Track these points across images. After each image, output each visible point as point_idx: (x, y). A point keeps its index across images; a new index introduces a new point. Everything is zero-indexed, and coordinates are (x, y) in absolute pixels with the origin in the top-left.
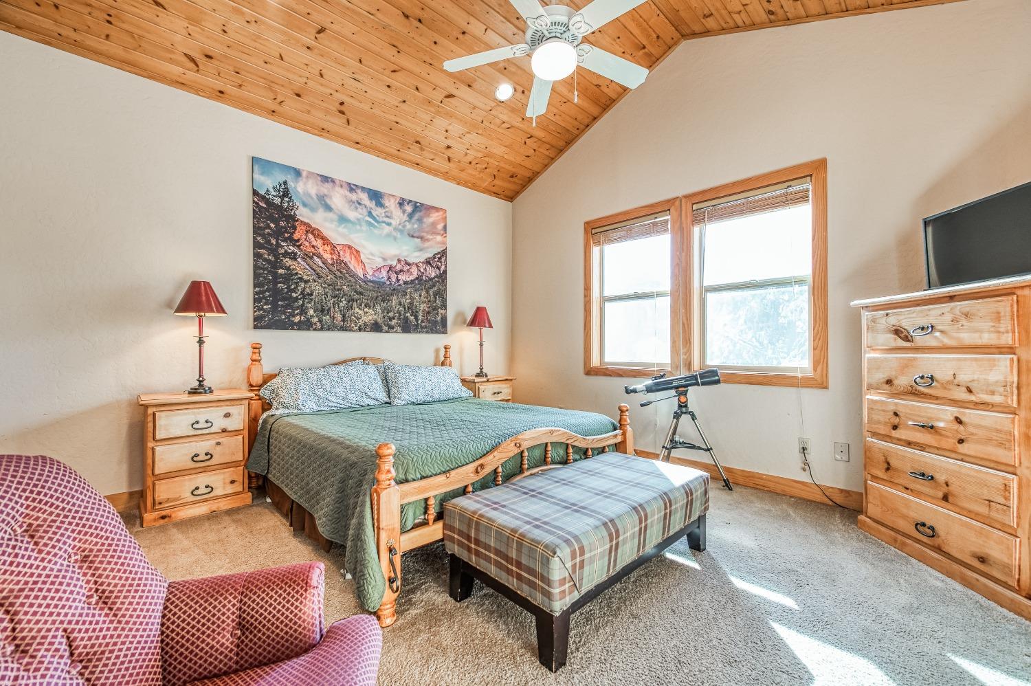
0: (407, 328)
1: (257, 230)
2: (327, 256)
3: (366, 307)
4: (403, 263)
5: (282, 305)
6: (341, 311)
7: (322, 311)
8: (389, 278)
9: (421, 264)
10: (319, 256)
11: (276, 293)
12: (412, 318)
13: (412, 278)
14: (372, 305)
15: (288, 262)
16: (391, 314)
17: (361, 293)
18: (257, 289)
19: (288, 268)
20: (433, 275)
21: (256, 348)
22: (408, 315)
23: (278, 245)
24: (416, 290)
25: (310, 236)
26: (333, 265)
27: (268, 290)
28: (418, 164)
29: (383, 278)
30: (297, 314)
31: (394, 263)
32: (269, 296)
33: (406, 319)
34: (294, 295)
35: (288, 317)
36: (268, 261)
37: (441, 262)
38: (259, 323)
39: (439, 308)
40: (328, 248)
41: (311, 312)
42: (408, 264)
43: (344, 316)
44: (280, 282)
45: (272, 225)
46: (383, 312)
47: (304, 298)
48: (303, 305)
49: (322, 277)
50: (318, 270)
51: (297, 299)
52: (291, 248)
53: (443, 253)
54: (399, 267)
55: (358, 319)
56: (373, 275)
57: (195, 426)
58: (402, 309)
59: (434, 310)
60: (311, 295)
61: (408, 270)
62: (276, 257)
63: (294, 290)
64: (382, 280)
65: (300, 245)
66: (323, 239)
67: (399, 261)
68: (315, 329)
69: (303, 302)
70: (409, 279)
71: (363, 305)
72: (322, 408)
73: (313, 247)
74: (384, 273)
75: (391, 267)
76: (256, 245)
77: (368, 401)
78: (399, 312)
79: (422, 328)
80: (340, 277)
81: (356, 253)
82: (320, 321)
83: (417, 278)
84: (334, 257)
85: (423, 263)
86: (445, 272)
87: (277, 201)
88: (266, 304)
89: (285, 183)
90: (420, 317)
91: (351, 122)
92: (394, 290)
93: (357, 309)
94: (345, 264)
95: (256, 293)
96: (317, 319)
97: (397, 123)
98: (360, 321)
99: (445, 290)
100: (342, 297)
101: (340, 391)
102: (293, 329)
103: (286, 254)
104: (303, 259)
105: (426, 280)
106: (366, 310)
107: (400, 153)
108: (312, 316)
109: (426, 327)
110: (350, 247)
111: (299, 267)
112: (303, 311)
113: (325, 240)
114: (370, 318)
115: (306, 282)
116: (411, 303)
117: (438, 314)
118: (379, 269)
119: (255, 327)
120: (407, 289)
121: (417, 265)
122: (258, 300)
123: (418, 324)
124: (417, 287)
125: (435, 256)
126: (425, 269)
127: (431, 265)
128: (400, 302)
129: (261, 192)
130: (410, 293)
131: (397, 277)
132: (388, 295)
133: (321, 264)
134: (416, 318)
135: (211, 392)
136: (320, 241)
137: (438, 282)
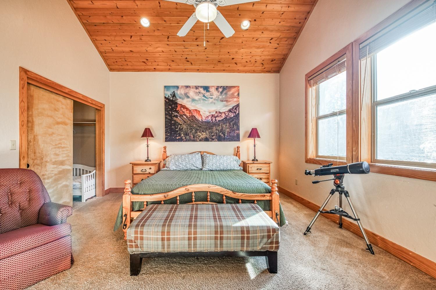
0: (220, 139)
1: (166, 110)
2: (188, 115)
3: (202, 132)
4: (218, 113)
5: (173, 134)
6: (193, 134)
7: (186, 134)
8: (212, 120)
9: (226, 112)
10: (185, 115)
11: (171, 129)
12: (222, 135)
13: (222, 118)
14: (205, 131)
15: (175, 118)
16: (213, 134)
17: (200, 127)
18: (166, 129)
19: (175, 121)
20: (232, 116)
21: (165, 148)
22: (221, 134)
23: (172, 113)
24: (224, 124)
25: (182, 108)
26: (190, 117)
27: (169, 129)
28: (224, 70)
29: (209, 120)
30: (178, 136)
31: (214, 113)
32: (169, 131)
33: (220, 136)
34: (177, 130)
35: (175, 137)
36: (169, 119)
37: (236, 110)
38: (167, 140)
40: (188, 112)
41: (182, 135)
42: (220, 113)
43: (194, 136)
44: (172, 126)
45: (170, 107)
46: (209, 134)
47: (180, 130)
48: (180, 133)
49: (186, 122)
50: (185, 120)
51: (178, 131)
52: (176, 114)
53: (238, 106)
54: (216, 115)
55: (199, 137)
56: (205, 119)
57: (142, 171)
58: (217, 132)
59: (233, 131)
60: (182, 129)
61: (220, 116)
62: (171, 118)
63: (177, 128)
64: (209, 121)
65: (179, 112)
66: (186, 109)
67: (216, 112)
68: (184, 141)
69: (180, 132)
70: (221, 119)
72: (177, 169)
73: (183, 112)
74: (210, 118)
75: (213, 115)
76: (166, 114)
77: (193, 168)
78: (216, 133)
79: (227, 139)
80: (192, 122)
81: (198, 111)
82: (185, 138)
83: (224, 118)
84: (190, 114)
85: (227, 111)
86: (239, 114)
87: (171, 99)
88: (168, 133)
89: (174, 92)
90: (226, 135)
91: (192, 63)
92: (214, 124)
93: (199, 133)
94: (195, 117)
96: (184, 138)
97: (208, 57)
99: (239, 122)
100: (193, 129)
101: (184, 163)
102: (176, 141)
103: (174, 116)
104: (180, 117)
105: (229, 118)
106: (202, 133)
107: (215, 68)
108: (183, 137)
109: (229, 139)
110: (196, 110)
111: (179, 120)
112: (180, 135)
113: (187, 109)
114: (204, 136)
115: (181, 125)
116: (222, 129)
117: (235, 133)
118: (208, 117)
119: (165, 141)
120: (220, 123)
121: (225, 113)
122: (166, 132)
123: (225, 137)
124: (225, 122)
125: (233, 107)
126: (228, 114)
127: (231, 112)
128: (217, 129)
129: (167, 97)
130: (221, 125)
131: (215, 119)
132: (211, 126)
133: (186, 118)
134: (224, 135)
135: (150, 161)
136: (185, 110)
137: (235, 118)
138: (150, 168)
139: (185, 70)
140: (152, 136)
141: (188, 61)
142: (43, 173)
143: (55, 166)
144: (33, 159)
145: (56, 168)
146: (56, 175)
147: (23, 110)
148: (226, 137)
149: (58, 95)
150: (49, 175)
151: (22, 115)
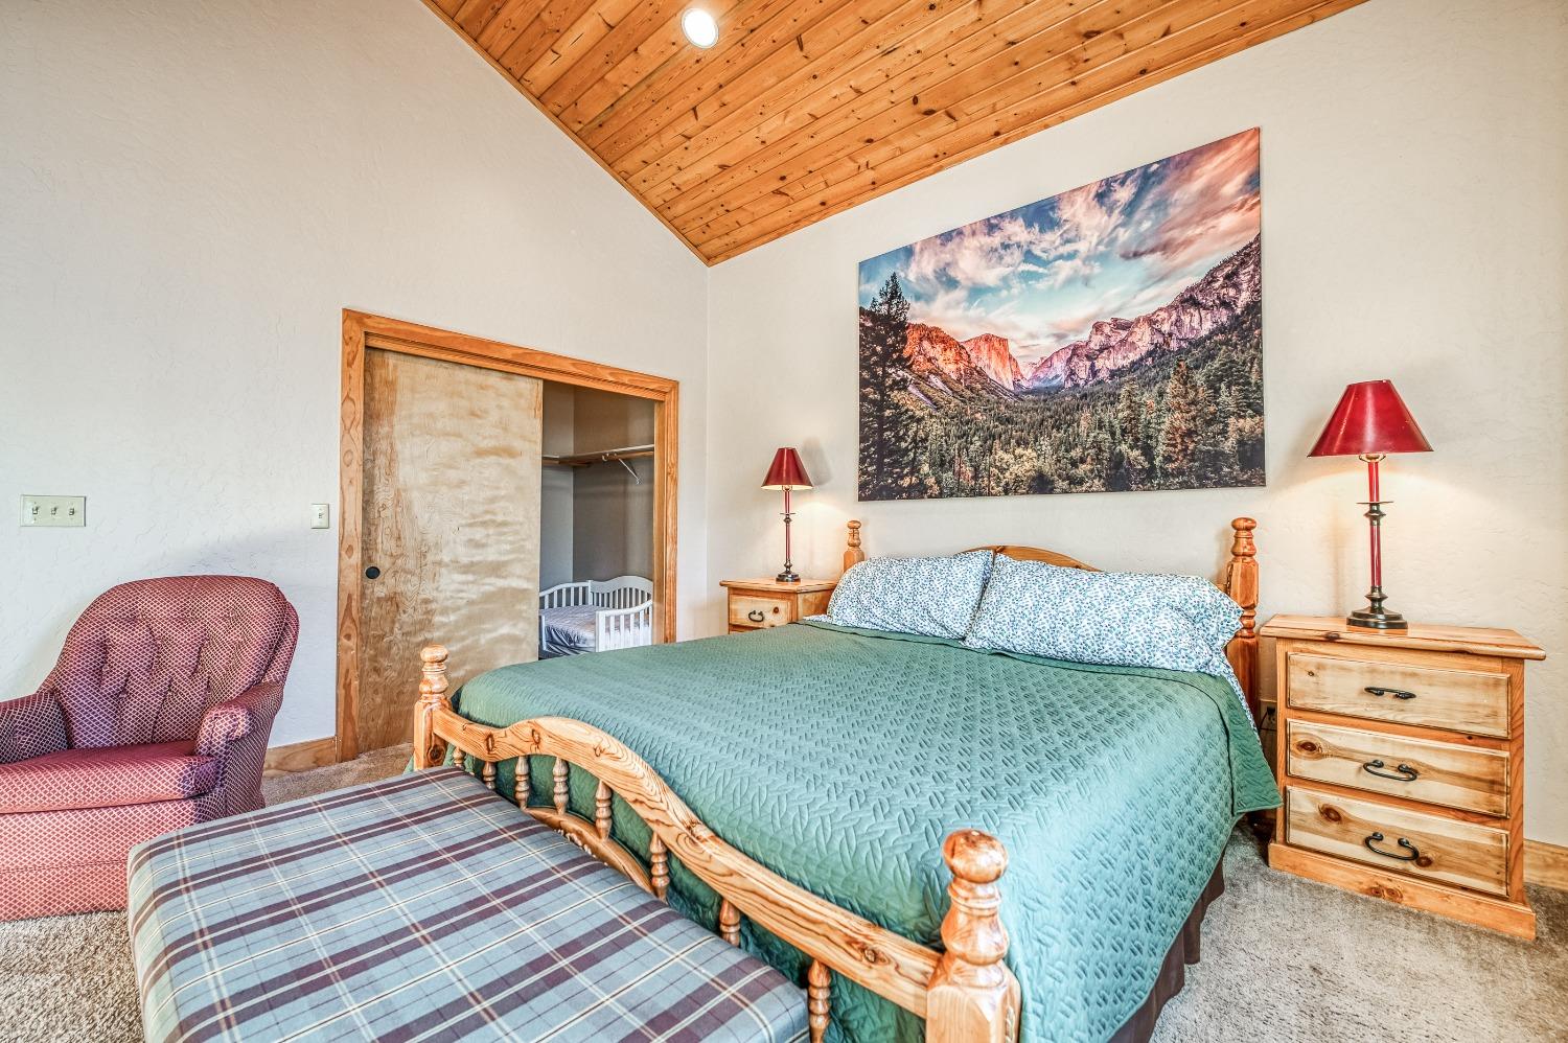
0: (1118, 478)
1: (864, 364)
2: (950, 369)
3: (1019, 445)
4: (1107, 330)
5: (889, 465)
6: (971, 460)
7: (942, 463)
8: (1072, 373)
9: (1163, 315)
10: (938, 373)
11: (882, 444)
12: (1136, 453)
13: (1133, 356)
14: (1031, 438)
15: (896, 396)
16: (1076, 453)
17: (1009, 420)
18: (862, 445)
19: (897, 406)
20: (1208, 326)
22: (1124, 447)
23: (886, 375)
24: (1148, 384)
25: (926, 344)
26: (958, 381)
27: (873, 445)
29: (1057, 377)
30: (907, 475)
31: (1084, 337)
32: (874, 453)
33: (1118, 461)
34: (903, 445)
35: (895, 481)
36: (873, 402)
37: (1236, 286)
38: (866, 492)
39: (1229, 415)
40: (951, 354)
41: (926, 468)
42: (1120, 326)
43: (976, 469)
44: (886, 430)
45: (879, 349)
46: (1056, 451)
47: (916, 447)
48: (914, 459)
49: (942, 407)
50: (936, 396)
51: (907, 450)
52: (900, 373)
53: (1250, 255)
54: (1097, 341)
55: (1002, 470)
56: (1035, 377)
57: (753, 616)
58: (1104, 436)
59: (1209, 423)
60: (926, 440)
61: (1123, 342)
62: (883, 394)
63: (902, 439)
64: (1055, 383)
65: (912, 364)
66: (943, 342)
67: (1098, 327)
68: (930, 497)
69: (915, 454)
70: (1126, 363)
71: (1013, 442)
73: (929, 360)
74: (1059, 367)
75: (1075, 350)
76: (864, 383)
77: (928, 627)
78: (1097, 445)
79: (1166, 474)
80: (971, 399)
81: (995, 343)
82: (938, 482)
83: (1150, 354)
84: (961, 366)
85: (1171, 307)
86: (1254, 308)
87: (884, 310)
88: (871, 465)
89: (894, 277)
90: (1161, 449)
91: (954, 114)
92: (1084, 396)
93: (1000, 453)
94: (981, 372)
95: (862, 451)
96: (933, 480)
97: (1013, 43)
98: (1007, 474)
99: (1257, 360)
100: (974, 436)
102: (901, 498)
103: (895, 385)
104: (916, 384)
105: (1180, 349)
106: (1019, 451)
108: (927, 475)
109: (1180, 472)
110: (987, 338)
111: (912, 399)
112: (915, 470)
113: (946, 341)
114: (1028, 466)
115: (919, 421)
116: (1133, 419)
117: (1224, 432)
118: (1047, 362)
119: (861, 499)
120: (1121, 385)
121: (1150, 321)
122: (862, 461)
123: (1153, 467)
124: (1152, 374)
125: (1211, 278)
126: (1178, 323)
127: (1197, 304)
128: (1100, 421)
129: (867, 307)
130: (1130, 394)
131: (1093, 365)
132: (1069, 411)
133: (940, 385)
134: (1148, 452)
135: (796, 579)
136: (939, 347)
137: (1227, 342)
138: (776, 610)
139: (939, 160)
140: (803, 480)
141: (929, 112)
142: (424, 596)
143: (470, 577)
144: (392, 555)
145: (473, 582)
146: (471, 603)
147: (348, 423)
148: (1157, 462)
149: (483, 371)
150: (449, 603)
151: (347, 436)
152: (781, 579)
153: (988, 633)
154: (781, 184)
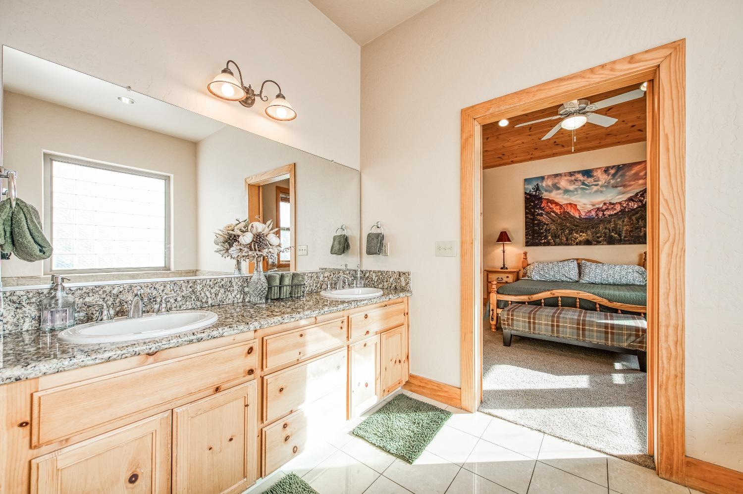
0: (611, 241)
1: (526, 208)
2: (558, 211)
3: (581, 232)
4: (608, 205)
5: (537, 236)
6: (565, 236)
7: (555, 236)
8: (597, 215)
10: (554, 212)
11: (534, 232)
12: (616, 235)
13: (615, 212)
14: (585, 230)
15: (539, 217)
16: (598, 235)
17: (577, 226)
18: (526, 230)
19: (539, 220)
20: (636, 206)
21: (525, 254)
22: (613, 234)
23: (535, 211)
24: (620, 219)
25: (549, 204)
26: (561, 214)
27: (530, 231)
28: (618, 143)
29: (592, 215)
30: (543, 239)
31: (601, 206)
32: (531, 233)
33: (611, 237)
34: (542, 231)
35: (539, 241)
36: (531, 219)
38: (528, 244)
39: (642, 227)
40: (558, 207)
41: (550, 238)
42: (611, 204)
43: (567, 238)
44: (535, 227)
45: (532, 204)
46: (592, 234)
47: (546, 232)
48: (545, 235)
49: (555, 221)
50: (553, 218)
51: (543, 233)
52: (540, 211)
53: (644, 191)
54: (604, 208)
55: (576, 239)
56: (586, 215)
57: (498, 279)
58: (607, 231)
59: (636, 229)
60: (550, 230)
61: (612, 208)
62: (534, 217)
63: (542, 229)
64: (592, 217)
65: (544, 209)
67: (605, 204)
68: (551, 245)
70: (613, 213)
71: (579, 232)
72: (543, 280)
73: (551, 208)
74: (593, 213)
75: (598, 209)
76: (526, 213)
77: (565, 279)
78: (605, 233)
79: (625, 241)
80: (565, 220)
81: (574, 206)
82: (554, 241)
83: (620, 211)
84: (562, 210)
85: (625, 201)
87: (534, 193)
88: (530, 236)
89: (537, 185)
90: (623, 235)
92: (601, 221)
93: (575, 234)
94: (568, 213)
95: (526, 232)
96: (552, 241)
98: (577, 240)
100: (566, 229)
101: (552, 273)
102: (541, 246)
103: (538, 214)
104: (546, 215)
105: (628, 211)
106: (581, 234)
107: (601, 143)
108: (550, 240)
109: (629, 240)
110: (570, 204)
111: (544, 219)
112: (546, 237)
113: (557, 204)
114: (584, 238)
115: (547, 225)
116: (615, 227)
117: (641, 231)
118: (590, 211)
119: (526, 246)
120: (612, 219)
121: (620, 203)
122: (526, 235)
123: (621, 239)
124: (621, 216)
125: (637, 194)
126: (628, 204)
127: (634, 201)
128: (606, 227)
129: (528, 192)
130: (614, 221)
131: (603, 214)
132: (596, 224)
133: (554, 215)
134: (620, 235)
135: (507, 269)
136: (554, 205)
137: (641, 210)
138: (508, 277)
139: (554, 155)
140: (509, 240)
141: (557, 145)
148: (622, 238)
152: (502, 268)
153: (588, 279)
154: (502, 156)
